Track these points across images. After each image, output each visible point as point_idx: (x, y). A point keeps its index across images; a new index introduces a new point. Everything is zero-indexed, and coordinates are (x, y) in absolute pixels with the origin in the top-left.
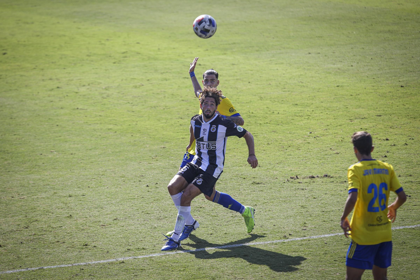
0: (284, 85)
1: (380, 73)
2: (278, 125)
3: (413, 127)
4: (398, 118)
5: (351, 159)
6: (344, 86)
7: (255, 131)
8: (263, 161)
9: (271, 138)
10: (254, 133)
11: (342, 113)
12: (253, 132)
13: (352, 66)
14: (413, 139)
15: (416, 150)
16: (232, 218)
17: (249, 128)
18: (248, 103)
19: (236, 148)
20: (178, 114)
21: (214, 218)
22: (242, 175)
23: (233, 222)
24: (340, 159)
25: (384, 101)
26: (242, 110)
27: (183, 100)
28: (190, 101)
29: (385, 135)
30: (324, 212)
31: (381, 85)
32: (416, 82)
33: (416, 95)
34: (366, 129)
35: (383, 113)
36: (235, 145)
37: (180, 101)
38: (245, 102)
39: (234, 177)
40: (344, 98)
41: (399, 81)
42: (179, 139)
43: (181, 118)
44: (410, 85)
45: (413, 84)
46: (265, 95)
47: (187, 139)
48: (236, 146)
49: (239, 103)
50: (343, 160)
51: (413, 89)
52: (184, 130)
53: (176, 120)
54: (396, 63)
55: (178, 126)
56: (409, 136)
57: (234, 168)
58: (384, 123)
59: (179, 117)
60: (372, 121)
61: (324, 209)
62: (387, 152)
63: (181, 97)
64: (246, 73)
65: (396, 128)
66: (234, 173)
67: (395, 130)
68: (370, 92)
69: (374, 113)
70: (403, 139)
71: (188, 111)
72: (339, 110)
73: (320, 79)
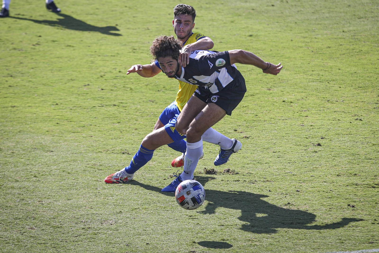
0: (170, 30)
1: (315, 18)
2: (159, 91)
3: (362, 102)
4: (340, 87)
5: (266, 146)
6: (260, 35)
7: (123, 100)
8: (134, 146)
9: (147, 111)
10: (121, 103)
11: (256, 77)
12: (120, 101)
13: (273, 6)
14: (360, 120)
15: (365, 137)
16: (83, 231)
17: (114, 95)
18: (114, 56)
19: (92, 124)
20: (7, 70)
21: (56, 230)
22: (101, 165)
23: (85, 237)
24: (250, 145)
25: (319, 60)
26: (105, 66)
27: (15, 49)
28: (26, 51)
29: (319, 111)
30: (223, 226)
31: (316, 36)
32: (369, 33)
33: (368, 53)
34: (291, 102)
35: (317, 78)
36: (92, 120)
37: (10, 50)
38: (110, 55)
39: (89, 169)
40: (259, 53)
41: (343, 31)
42: (7, 107)
43: (11, 76)
44: (359, 37)
45: (363, 37)
46: (140, 45)
47: (19, 108)
48: (93, 122)
49: (99, 56)
50: (254, 149)
51: (364, 44)
52: (15, 94)
53: (4, 78)
54: (339, 4)
55: (6, 88)
56: (355, 115)
57: (89, 154)
58: (318, 93)
59: (8, 74)
60: (300, 91)
61: (222, 222)
62: (322, 138)
63: (12, 44)
64: (112, 11)
65: (336, 102)
66: (88, 163)
67: (335, 105)
68: (299, 46)
69: (304, 78)
70: (345, 119)
71: (22, 65)
72: (250, 72)
73: (225, 23)
